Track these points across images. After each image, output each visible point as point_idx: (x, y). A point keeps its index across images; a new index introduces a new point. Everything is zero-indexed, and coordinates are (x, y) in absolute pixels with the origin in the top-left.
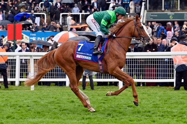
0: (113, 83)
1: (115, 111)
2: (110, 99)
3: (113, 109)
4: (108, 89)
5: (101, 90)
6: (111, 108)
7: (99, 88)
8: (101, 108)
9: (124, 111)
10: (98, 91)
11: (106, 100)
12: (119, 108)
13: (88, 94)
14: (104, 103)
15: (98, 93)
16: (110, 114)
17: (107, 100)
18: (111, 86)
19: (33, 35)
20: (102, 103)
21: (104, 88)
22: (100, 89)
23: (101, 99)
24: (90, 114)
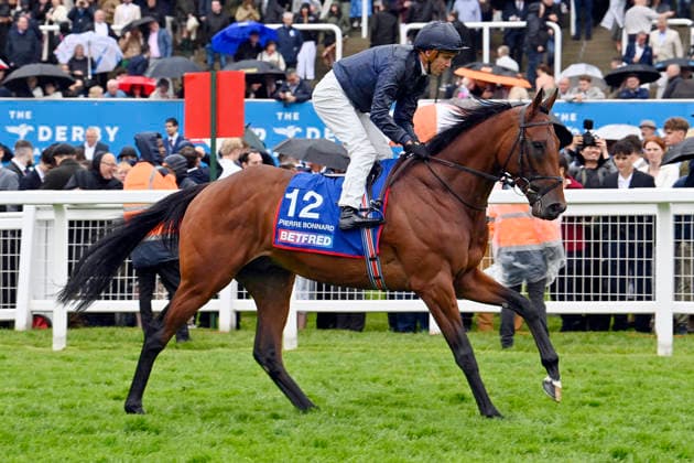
0: (630, 319)
1: (643, 439)
2: (621, 389)
3: (633, 429)
4: (610, 344)
5: (577, 351)
6: (625, 429)
7: (570, 341)
8: (585, 428)
9: (684, 442)
10: (567, 354)
11: (604, 394)
12: (663, 426)
13: (526, 364)
14: (594, 405)
15: (569, 364)
16: (626, 454)
17: (610, 393)
18: (621, 333)
19: (288, 116)
20: (587, 407)
21: (591, 343)
22: (573, 347)
23: (581, 387)
24: (538, 452)
